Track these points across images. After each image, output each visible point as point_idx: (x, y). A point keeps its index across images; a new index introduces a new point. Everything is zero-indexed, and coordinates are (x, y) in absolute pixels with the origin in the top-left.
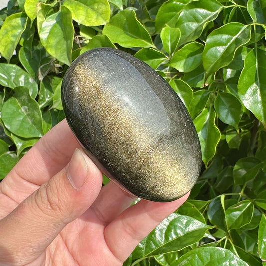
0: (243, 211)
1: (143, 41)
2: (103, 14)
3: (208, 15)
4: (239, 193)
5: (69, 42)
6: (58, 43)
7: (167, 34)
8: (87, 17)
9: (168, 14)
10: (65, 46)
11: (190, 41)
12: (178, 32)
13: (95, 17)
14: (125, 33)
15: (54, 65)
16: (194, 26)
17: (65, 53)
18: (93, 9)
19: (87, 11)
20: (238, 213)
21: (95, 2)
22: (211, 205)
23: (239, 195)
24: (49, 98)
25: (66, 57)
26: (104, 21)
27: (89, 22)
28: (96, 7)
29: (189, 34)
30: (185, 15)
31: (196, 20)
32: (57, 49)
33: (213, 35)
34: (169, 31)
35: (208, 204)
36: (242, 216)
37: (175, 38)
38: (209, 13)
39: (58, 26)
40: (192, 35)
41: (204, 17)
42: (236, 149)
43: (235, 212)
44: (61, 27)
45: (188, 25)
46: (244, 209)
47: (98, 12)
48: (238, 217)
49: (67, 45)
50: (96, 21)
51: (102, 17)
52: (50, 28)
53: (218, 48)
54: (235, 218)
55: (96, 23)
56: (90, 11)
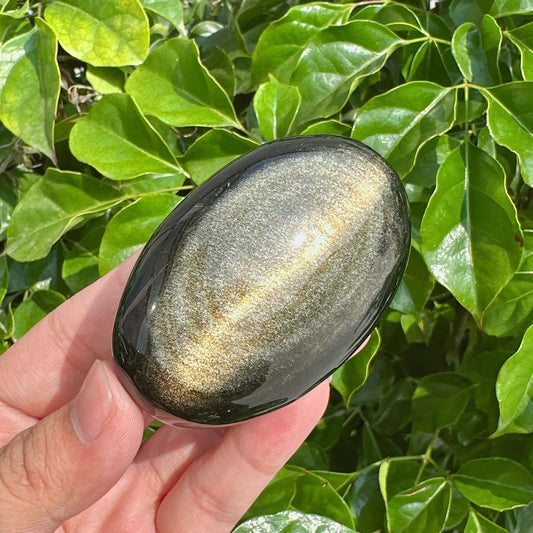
0: (427, 502)
1: (215, 111)
2: (132, 40)
3: (365, 58)
4: (423, 456)
6: (26, 102)
7: (270, 98)
8: (98, 43)
9: (278, 48)
10: (42, 110)
11: (321, 117)
12: (294, 94)
13: (115, 47)
14: (176, 91)
15: (22, 149)
16: (332, 81)
17: (41, 127)
18: (112, 27)
19: (97, 31)
20: (416, 507)
21: (117, 13)
22: (359, 485)
23: (420, 461)
24: (8, 222)
25: (43, 135)
26: (135, 57)
27: (100, 56)
28: (118, 22)
29: (320, 99)
30: (314, 57)
31: (339, 68)
32: (22, 117)
33: (371, 108)
34: (275, 92)
35: (353, 482)
36: (426, 515)
37: (288, 108)
38: (367, 52)
39: (28, 62)
40: (328, 102)
41: (357, 61)
42: (422, 345)
43: (410, 506)
44: (36, 65)
45: (319, 80)
46: (430, 499)
47: (121, 36)
48: (416, 515)
49: (46, 108)
50: (117, 55)
51: (131, 48)
52: (10, 66)
53: (382, 137)
54: (410, 519)
55: (116, 60)
56: (104, 30)
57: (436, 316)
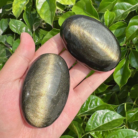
1: (94, 17)
3: (130, 7)
4: (134, 103)
5: (53, 12)
6: (46, 12)
7: (107, 15)
10: (50, 14)
12: (113, 14)
14: (84, 12)
15: (42, 23)
16: (122, 12)
20: (133, 114)
22: (119, 108)
23: (133, 104)
24: (37, 40)
25: (50, 20)
26: (72, 3)
27: (64, 2)
29: (119, 16)
30: (118, 5)
31: (124, 9)
32: (45, 15)
34: (109, 13)
35: (117, 107)
36: (135, 116)
37: (112, 18)
38: (131, 5)
39: (47, 2)
40: (121, 17)
41: (128, 7)
43: (131, 114)
44: (49, 3)
45: (119, 11)
46: (136, 112)
48: (132, 116)
49: (51, 14)
50: (68, 2)
51: (71, 0)
52: (42, 3)
53: (135, 26)
54: (131, 117)
55: (67, 3)
57: (136, 71)
